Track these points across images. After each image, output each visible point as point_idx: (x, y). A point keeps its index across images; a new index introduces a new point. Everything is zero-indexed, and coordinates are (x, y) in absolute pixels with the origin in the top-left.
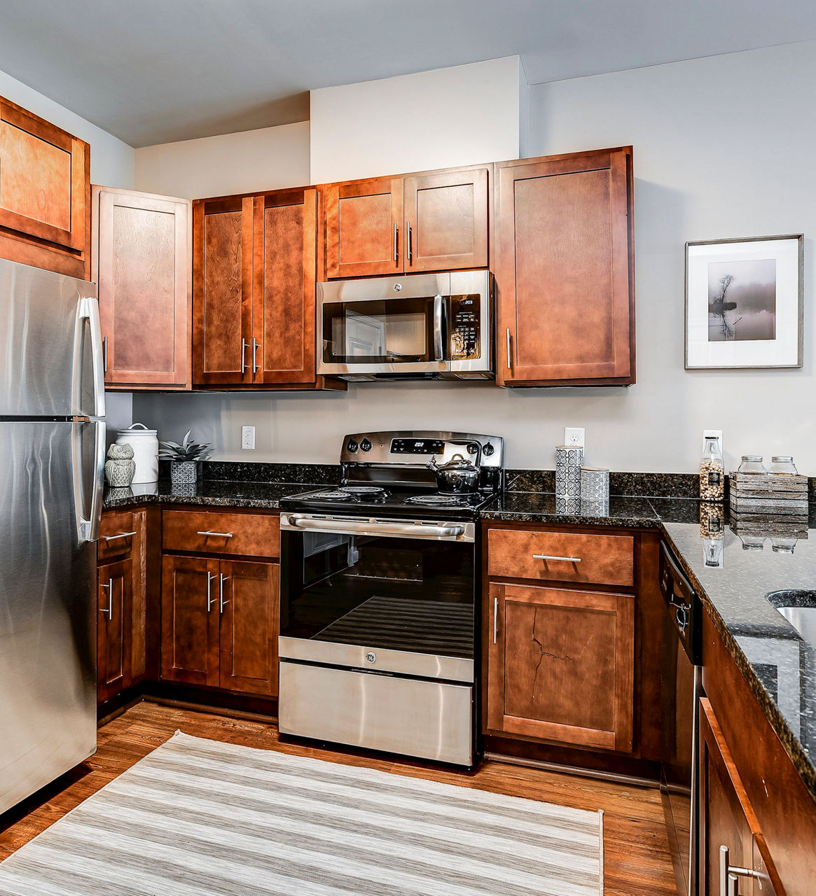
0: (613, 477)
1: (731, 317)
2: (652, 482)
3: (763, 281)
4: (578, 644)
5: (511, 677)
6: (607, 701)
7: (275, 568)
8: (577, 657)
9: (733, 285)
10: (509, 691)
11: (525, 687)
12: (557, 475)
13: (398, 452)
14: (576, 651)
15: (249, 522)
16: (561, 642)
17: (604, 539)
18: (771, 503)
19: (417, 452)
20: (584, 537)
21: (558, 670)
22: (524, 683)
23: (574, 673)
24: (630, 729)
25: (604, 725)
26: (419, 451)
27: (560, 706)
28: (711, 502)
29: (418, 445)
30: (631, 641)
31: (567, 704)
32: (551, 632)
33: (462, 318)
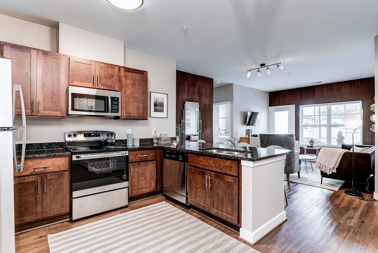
0: (140, 139)
1: (157, 107)
2: (145, 140)
3: (162, 101)
4: (146, 173)
5: (134, 184)
6: (151, 182)
7: (66, 173)
8: (146, 175)
9: (158, 101)
10: (133, 187)
11: (136, 185)
12: (127, 140)
13: (86, 137)
14: (146, 174)
15: (55, 161)
16: (143, 173)
17: (151, 151)
18: (166, 142)
19: (92, 137)
20: (147, 151)
21: (143, 179)
22: (136, 184)
23: (146, 179)
24: (155, 186)
25: (151, 187)
26: (93, 136)
27: (143, 186)
28: (156, 143)
29: (92, 134)
30: (155, 169)
31: (144, 185)
32: (141, 172)
33: (114, 103)
